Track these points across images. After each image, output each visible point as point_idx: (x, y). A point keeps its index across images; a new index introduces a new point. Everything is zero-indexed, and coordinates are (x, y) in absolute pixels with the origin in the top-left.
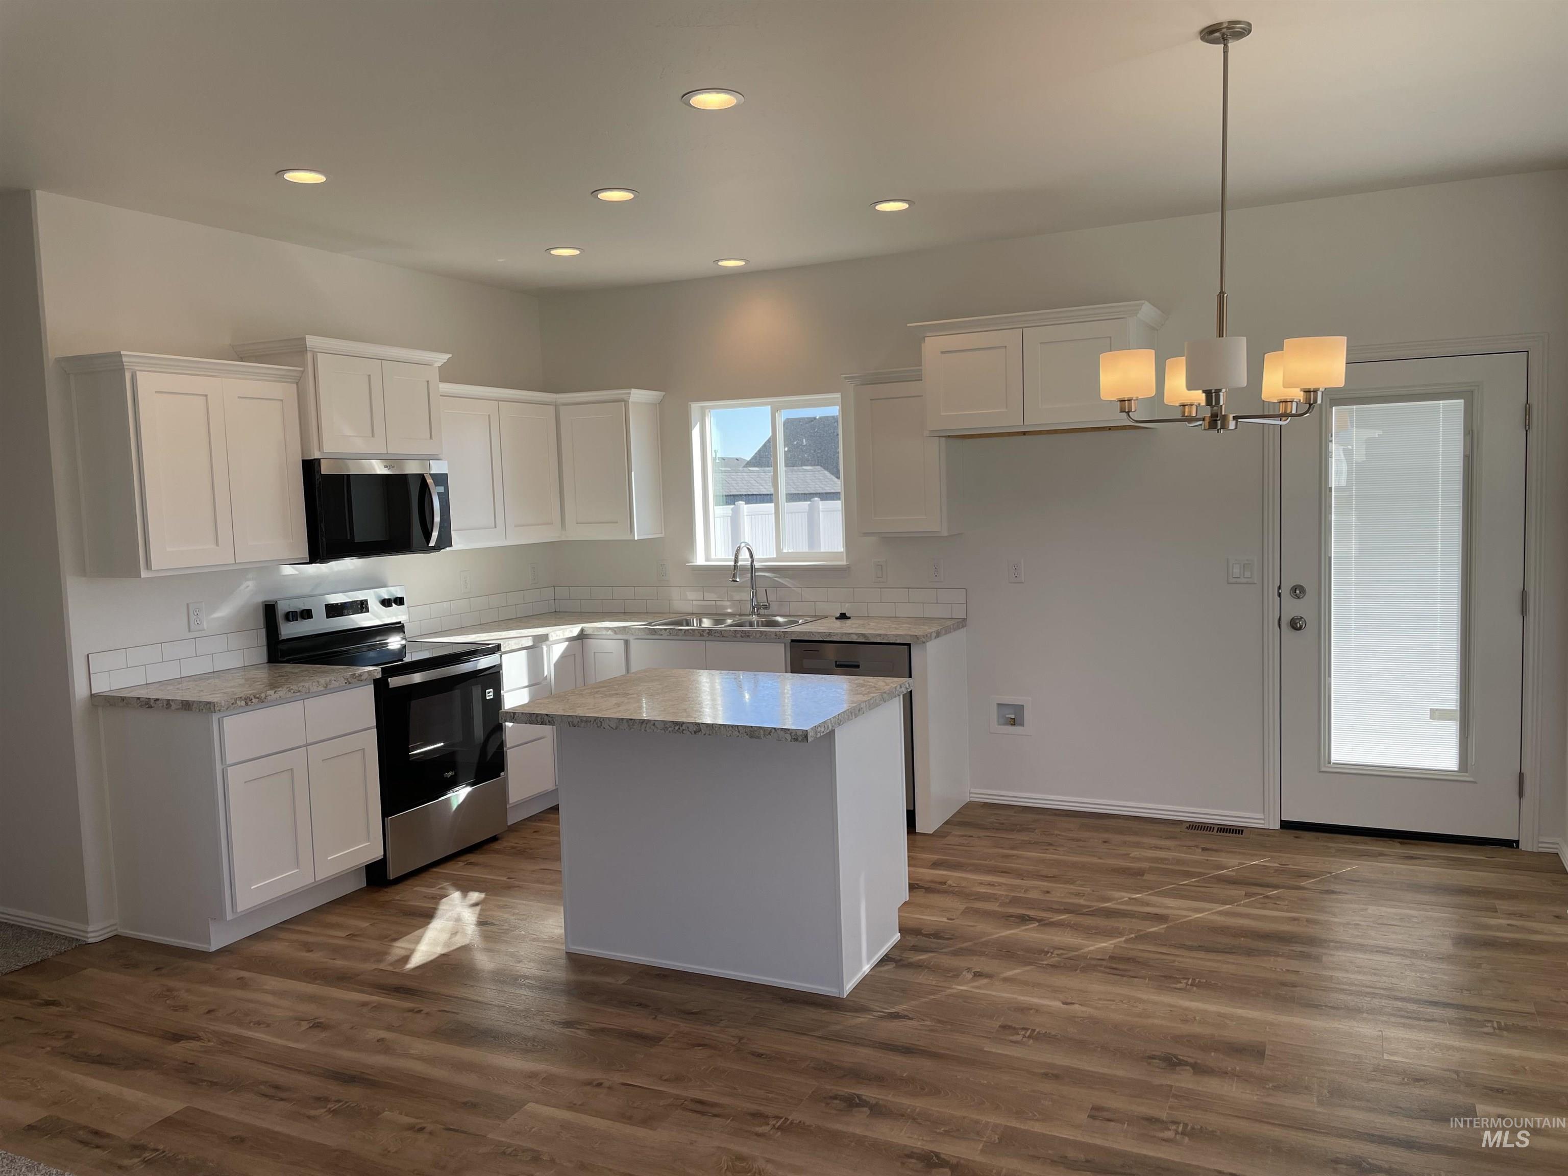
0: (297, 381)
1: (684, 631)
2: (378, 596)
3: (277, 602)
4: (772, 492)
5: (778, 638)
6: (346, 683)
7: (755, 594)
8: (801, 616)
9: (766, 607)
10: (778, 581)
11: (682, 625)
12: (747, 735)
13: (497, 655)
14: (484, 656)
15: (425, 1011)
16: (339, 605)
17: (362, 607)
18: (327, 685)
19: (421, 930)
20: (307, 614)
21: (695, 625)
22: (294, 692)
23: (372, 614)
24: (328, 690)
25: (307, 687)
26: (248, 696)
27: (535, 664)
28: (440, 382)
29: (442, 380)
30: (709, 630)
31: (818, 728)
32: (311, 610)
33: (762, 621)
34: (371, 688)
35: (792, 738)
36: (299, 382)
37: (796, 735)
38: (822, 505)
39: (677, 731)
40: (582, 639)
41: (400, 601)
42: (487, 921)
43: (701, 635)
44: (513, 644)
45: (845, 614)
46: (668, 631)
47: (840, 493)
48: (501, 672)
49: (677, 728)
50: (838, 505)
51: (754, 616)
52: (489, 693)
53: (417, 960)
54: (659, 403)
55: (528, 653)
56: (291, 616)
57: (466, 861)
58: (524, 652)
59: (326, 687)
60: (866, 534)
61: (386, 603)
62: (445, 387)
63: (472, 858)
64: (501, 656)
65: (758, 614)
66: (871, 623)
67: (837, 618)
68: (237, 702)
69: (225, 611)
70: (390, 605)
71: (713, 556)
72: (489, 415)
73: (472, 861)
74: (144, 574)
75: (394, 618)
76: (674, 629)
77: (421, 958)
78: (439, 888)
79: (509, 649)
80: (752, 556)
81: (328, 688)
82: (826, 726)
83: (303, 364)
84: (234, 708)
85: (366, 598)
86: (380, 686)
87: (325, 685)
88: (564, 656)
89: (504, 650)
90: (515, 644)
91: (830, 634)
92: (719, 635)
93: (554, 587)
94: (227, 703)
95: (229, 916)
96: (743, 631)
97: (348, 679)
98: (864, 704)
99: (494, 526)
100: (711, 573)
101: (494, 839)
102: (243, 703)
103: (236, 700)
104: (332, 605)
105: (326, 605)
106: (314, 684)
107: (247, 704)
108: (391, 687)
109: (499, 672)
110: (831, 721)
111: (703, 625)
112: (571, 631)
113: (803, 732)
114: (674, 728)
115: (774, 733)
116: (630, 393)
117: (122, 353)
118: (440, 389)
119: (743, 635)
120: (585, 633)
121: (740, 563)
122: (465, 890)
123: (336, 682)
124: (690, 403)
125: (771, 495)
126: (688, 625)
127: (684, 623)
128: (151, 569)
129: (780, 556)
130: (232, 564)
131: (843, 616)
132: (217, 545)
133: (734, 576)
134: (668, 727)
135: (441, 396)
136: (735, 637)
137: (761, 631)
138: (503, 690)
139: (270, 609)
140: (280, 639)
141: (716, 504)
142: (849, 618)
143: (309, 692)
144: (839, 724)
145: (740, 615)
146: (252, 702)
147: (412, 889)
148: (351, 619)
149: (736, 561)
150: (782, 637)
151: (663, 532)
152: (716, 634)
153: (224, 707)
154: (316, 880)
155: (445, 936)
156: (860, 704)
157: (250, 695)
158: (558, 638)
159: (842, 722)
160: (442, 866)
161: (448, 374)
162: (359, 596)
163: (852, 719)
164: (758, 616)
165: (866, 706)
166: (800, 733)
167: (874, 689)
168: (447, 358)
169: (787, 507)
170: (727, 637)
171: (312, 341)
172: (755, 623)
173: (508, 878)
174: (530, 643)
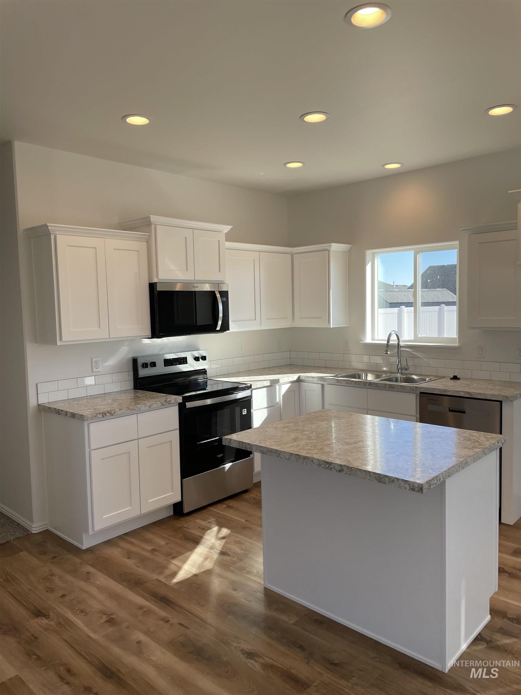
0: (147, 240)
1: (354, 382)
2: (193, 355)
3: (137, 358)
4: (413, 302)
5: (412, 390)
6: (161, 405)
7: (400, 362)
8: (428, 376)
9: (406, 369)
10: (414, 354)
11: (355, 378)
12: (376, 479)
13: (249, 391)
14: (242, 390)
15: (171, 622)
16: (172, 359)
17: (183, 361)
18: (150, 406)
19: (190, 553)
20: (153, 364)
21: (364, 379)
22: (131, 410)
23: (189, 364)
24: (150, 409)
25: (139, 407)
26: (104, 412)
27: (271, 396)
28: (226, 241)
29: (227, 240)
30: (369, 382)
31: (431, 481)
32: (155, 362)
33: (403, 377)
34: (177, 408)
35: (410, 488)
36: (148, 241)
37: (413, 486)
38: (446, 308)
39: (327, 468)
40: (299, 382)
41: (204, 358)
42: (226, 552)
43: (365, 385)
44: (259, 384)
45: (456, 376)
46: (345, 381)
47: (456, 302)
48: (252, 399)
49: (327, 466)
50: (455, 308)
51: (399, 374)
52: (244, 411)
53: (181, 576)
54: (348, 251)
55: (267, 390)
56: (145, 365)
57: (228, 504)
58: (265, 388)
59: (150, 407)
60: (473, 328)
61: (197, 359)
62: (229, 244)
63: (232, 503)
64: (251, 391)
65: (401, 373)
66: (475, 384)
67: (451, 379)
68: (98, 415)
69: (112, 361)
70: (198, 360)
71: (376, 338)
72: (254, 260)
73: (230, 505)
74: (59, 343)
75: (201, 367)
76: (349, 380)
77: (184, 575)
78: (208, 522)
79: (256, 387)
80: (398, 339)
81: (151, 408)
82: (438, 479)
83: (150, 231)
84: (96, 419)
85: (186, 356)
86: (182, 406)
87: (149, 406)
88: (288, 392)
89: (254, 388)
90: (260, 384)
91: (445, 391)
92: (375, 386)
93: (290, 351)
94: (91, 416)
95: (91, 532)
96: (390, 384)
97: (162, 403)
98: (470, 458)
99: (254, 319)
100: (374, 348)
101: (246, 491)
102: (101, 416)
103: (97, 414)
104: (168, 359)
105: (164, 360)
106: (143, 405)
107: (103, 416)
108: (187, 407)
109: (251, 399)
110: (443, 475)
111: (368, 379)
112: (293, 378)
113: (419, 485)
114: (326, 466)
115: (396, 481)
116: (331, 246)
117: (48, 224)
118: (226, 245)
119: (390, 387)
120: (301, 379)
121: (391, 342)
122: (221, 525)
123: (155, 405)
124: (366, 250)
125: (412, 303)
126: (359, 378)
127: (357, 376)
128: (62, 341)
129: (416, 339)
130: (108, 338)
131: (455, 378)
132: (100, 328)
133: (387, 351)
134: (321, 464)
135: (226, 249)
136: (385, 387)
137: (401, 385)
138: (252, 409)
139: (135, 361)
140: (139, 377)
141: (380, 307)
142: (459, 379)
143: (140, 410)
144: (449, 476)
145: (391, 373)
146: (106, 415)
147: (195, 520)
148: (177, 367)
149: (388, 341)
150: (414, 390)
151: (348, 324)
152: (373, 385)
153: (89, 418)
154: (141, 513)
155: (201, 559)
156: (466, 459)
157: (105, 412)
158: (285, 381)
159: (451, 474)
160: (214, 507)
161: (229, 237)
162: (182, 355)
163: (459, 471)
164: (401, 374)
165: (471, 459)
166: (416, 485)
167: (477, 444)
168: (230, 228)
169: (421, 309)
170: (380, 387)
171: (154, 218)
172: (399, 378)
173: (246, 521)
174: (269, 384)
